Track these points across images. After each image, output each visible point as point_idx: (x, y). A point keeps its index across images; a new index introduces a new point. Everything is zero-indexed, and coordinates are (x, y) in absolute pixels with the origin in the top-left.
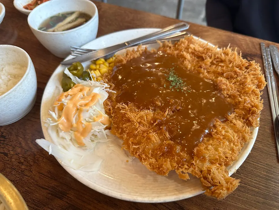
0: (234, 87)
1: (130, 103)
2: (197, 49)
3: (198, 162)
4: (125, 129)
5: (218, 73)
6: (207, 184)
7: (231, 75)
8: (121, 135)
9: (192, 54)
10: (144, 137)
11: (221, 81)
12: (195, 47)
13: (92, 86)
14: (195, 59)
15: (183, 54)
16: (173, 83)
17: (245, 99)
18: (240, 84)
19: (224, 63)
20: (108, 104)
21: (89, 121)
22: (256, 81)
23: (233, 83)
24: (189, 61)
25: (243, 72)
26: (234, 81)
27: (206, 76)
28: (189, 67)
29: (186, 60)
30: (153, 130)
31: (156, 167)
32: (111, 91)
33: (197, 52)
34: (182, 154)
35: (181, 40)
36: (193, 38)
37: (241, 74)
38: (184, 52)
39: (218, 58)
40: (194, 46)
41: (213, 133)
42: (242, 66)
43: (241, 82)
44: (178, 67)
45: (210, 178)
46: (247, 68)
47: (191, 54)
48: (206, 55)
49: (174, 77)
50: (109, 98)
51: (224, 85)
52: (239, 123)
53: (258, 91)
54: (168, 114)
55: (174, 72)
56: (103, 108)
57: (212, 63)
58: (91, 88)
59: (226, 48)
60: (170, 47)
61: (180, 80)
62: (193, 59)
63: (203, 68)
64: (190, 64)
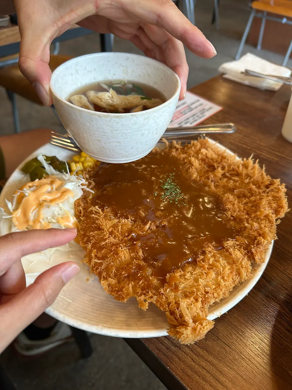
0: (242, 209)
1: (107, 207)
2: (209, 155)
3: (168, 291)
4: (91, 238)
5: (229, 189)
6: (172, 321)
7: (244, 193)
8: (86, 245)
9: (202, 162)
10: (111, 251)
11: (228, 198)
12: (208, 153)
13: (67, 179)
14: (204, 168)
15: (190, 159)
16: (167, 192)
17: (252, 225)
18: (253, 206)
19: (239, 178)
20: (81, 205)
21: (51, 221)
22: (274, 205)
23: (243, 203)
24: (197, 169)
25: (261, 191)
26: (244, 201)
27: (213, 190)
28: (195, 176)
29: (193, 167)
30: (124, 244)
31: (116, 290)
32: (88, 189)
33: (209, 159)
34: (151, 278)
35: (192, 142)
36: (207, 141)
37: (257, 193)
38: (191, 157)
39: (233, 170)
40: (206, 151)
41: (198, 259)
42: (260, 184)
43: (254, 203)
44: (179, 173)
45: (178, 315)
46: (267, 187)
47: (200, 161)
48: (219, 165)
49: (172, 185)
50: (84, 198)
51: (229, 204)
52: (238, 254)
53: (273, 217)
54: (149, 228)
55: (173, 178)
56: (72, 209)
57: (224, 175)
58: (64, 182)
59: (247, 159)
60: (177, 149)
61: (177, 189)
62: (202, 167)
63: (210, 180)
64: (196, 173)
